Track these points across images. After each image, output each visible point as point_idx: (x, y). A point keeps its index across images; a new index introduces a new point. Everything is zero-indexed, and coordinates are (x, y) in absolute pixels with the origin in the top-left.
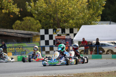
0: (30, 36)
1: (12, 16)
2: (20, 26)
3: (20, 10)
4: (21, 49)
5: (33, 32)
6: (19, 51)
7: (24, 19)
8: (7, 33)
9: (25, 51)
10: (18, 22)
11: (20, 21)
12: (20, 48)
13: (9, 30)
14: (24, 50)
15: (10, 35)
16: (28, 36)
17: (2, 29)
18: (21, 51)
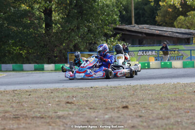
0: (189, 36)
1: (171, 10)
2: (183, 23)
3: (181, 2)
4: (176, 52)
6: (173, 55)
7: (188, 14)
8: (160, 32)
9: (182, 55)
10: (181, 17)
11: (184, 17)
12: (174, 51)
13: (165, 29)
14: (180, 54)
15: (163, 34)
16: (186, 36)
17: (157, 27)
18: (176, 55)
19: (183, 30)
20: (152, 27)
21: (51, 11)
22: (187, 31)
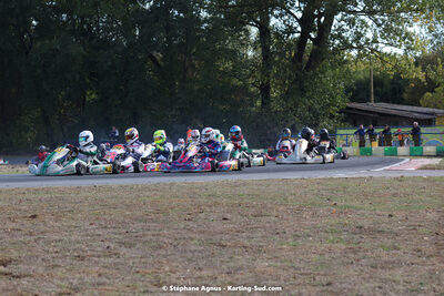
0: (430, 117)
1: (413, 85)
2: (431, 101)
5: (436, 110)
7: (436, 89)
11: (432, 93)
16: (427, 117)
19: (426, 110)
20: (389, 106)
21: (268, 88)
22: (431, 110)
